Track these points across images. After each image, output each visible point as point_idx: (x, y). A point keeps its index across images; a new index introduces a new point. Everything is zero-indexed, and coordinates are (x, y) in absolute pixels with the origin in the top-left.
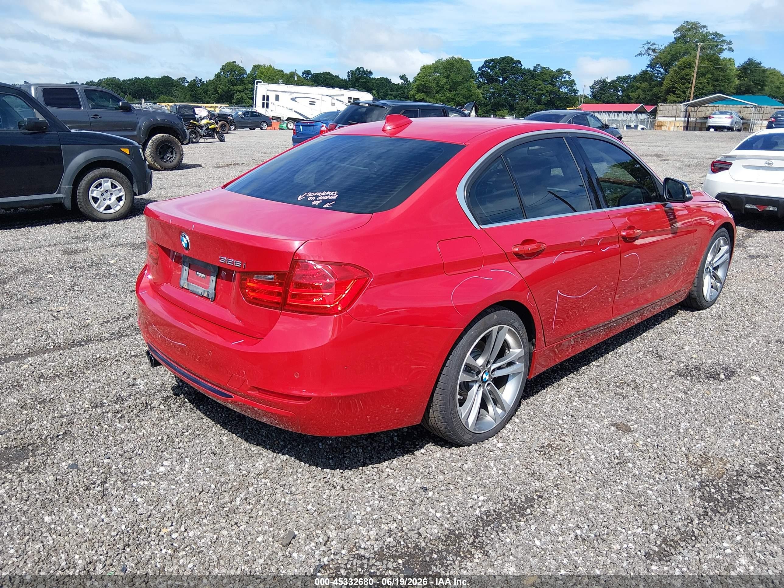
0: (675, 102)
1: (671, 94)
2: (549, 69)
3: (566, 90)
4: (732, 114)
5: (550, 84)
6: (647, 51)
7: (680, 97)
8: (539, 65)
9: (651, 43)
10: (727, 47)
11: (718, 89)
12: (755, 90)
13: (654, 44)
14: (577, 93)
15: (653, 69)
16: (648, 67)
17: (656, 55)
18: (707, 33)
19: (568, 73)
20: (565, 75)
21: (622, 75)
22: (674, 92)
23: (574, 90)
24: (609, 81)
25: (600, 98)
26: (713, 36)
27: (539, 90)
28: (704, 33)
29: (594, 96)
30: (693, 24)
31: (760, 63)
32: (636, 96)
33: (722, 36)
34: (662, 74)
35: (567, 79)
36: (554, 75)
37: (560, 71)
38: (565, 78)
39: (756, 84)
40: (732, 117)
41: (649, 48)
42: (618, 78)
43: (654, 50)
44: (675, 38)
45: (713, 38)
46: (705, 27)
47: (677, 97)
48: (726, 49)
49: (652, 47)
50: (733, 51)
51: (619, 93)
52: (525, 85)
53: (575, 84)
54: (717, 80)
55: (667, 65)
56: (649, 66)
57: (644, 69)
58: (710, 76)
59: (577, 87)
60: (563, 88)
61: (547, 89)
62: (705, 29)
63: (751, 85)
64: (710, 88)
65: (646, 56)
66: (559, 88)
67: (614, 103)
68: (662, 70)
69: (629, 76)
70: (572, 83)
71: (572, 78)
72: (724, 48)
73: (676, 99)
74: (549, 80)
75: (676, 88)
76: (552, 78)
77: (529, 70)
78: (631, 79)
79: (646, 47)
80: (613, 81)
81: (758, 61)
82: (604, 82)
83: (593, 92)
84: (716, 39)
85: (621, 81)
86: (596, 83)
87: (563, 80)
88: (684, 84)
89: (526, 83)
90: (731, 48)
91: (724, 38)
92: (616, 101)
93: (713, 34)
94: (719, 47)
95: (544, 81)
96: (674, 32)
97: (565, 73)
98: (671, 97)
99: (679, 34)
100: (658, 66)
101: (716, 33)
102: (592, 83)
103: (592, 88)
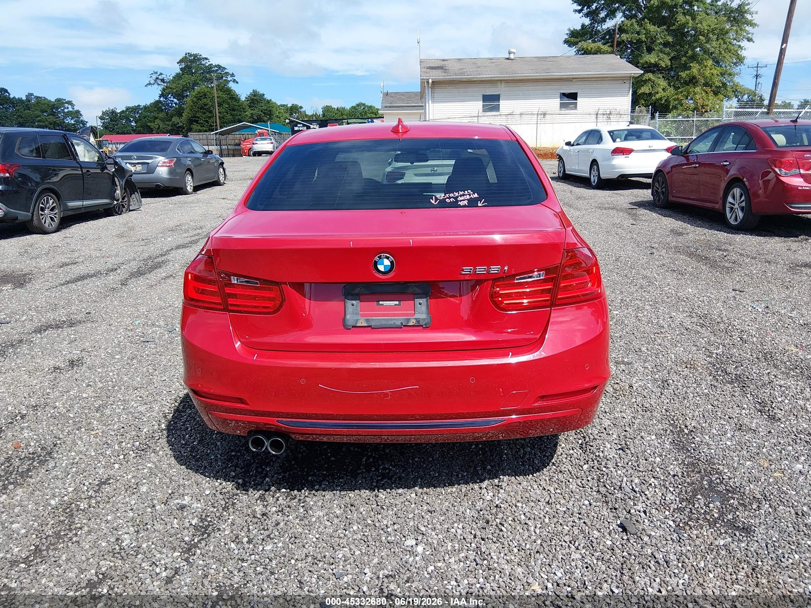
0: (200, 131)
1: (195, 123)
2: (45, 99)
3: (72, 122)
4: (271, 139)
5: (51, 115)
6: (155, 81)
7: (204, 126)
8: (32, 94)
9: (159, 73)
10: (231, 78)
11: (237, 118)
12: (265, 119)
13: (161, 74)
14: (85, 124)
15: (166, 99)
16: (160, 97)
17: (165, 85)
18: (210, 65)
19: (70, 103)
20: (66, 105)
21: (131, 105)
22: (197, 122)
23: (82, 121)
24: (118, 111)
25: (113, 130)
26: (216, 68)
27: (39, 121)
28: (207, 65)
29: (106, 127)
30: (195, 56)
31: (264, 95)
32: (157, 127)
33: (225, 68)
34: (176, 104)
35: (70, 109)
36: (54, 105)
37: (58, 100)
38: (68, 108)
39: (264, 113)
40: (272, 143)
41: (157, 78)
42: (128, 109)
43: (163, 80)
44: (181, 69)
45: (217, 70)
46: (206, 59)
47: (202, 126)
48: (231, 80)
49: (160, 77)
50: (237, 83)
51: (132, 124)
52: (20, 116)
53: (81, 115)
54: (234, 110)
55: (180, 96)
56: (162, 95)
57: (157, 99)
58: (227, 106)
59: (84, 118)
60: (68, 118)
61: (49, 120)
62: (207, 61)
63: (261, 114)
64: (229, 117)
65: (156, 86)
66: (63, 119)
67: (130, 134)
68: (175, 100)
69: (139, 106)
70: (77, 114)
71: (76, 108)
72: (229, 79)
73: (201, 129)
74: (49, 111)
75: (198, 117)
76: (52, 109)
77: (20, 100)
78: (141, 109)
79: (154, 77)
80: (123, 112)
81: (261, 92)
82: (113, 112)
83: (103, 123)
84: (219, 71)
85: (132, 111)
86: (103, 113)
87: (66, 110)
88: (205, 113)
89: (21, 114)
90: (235, 80)
91: (226, 71)
92: (132, 132)
93: (216, 66)
94: (224, 78)
95: (43, 111)
96: (178, 63)
97: (66, 103)
98: (195, 126)
99: (183, 65)
100: (170, 96)
101: (218, 65)
102: (100, 114)
103: (101, 118)
